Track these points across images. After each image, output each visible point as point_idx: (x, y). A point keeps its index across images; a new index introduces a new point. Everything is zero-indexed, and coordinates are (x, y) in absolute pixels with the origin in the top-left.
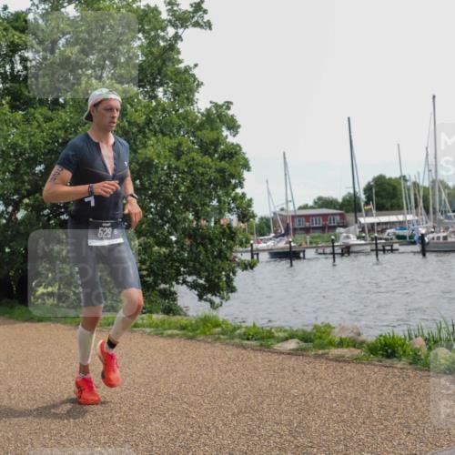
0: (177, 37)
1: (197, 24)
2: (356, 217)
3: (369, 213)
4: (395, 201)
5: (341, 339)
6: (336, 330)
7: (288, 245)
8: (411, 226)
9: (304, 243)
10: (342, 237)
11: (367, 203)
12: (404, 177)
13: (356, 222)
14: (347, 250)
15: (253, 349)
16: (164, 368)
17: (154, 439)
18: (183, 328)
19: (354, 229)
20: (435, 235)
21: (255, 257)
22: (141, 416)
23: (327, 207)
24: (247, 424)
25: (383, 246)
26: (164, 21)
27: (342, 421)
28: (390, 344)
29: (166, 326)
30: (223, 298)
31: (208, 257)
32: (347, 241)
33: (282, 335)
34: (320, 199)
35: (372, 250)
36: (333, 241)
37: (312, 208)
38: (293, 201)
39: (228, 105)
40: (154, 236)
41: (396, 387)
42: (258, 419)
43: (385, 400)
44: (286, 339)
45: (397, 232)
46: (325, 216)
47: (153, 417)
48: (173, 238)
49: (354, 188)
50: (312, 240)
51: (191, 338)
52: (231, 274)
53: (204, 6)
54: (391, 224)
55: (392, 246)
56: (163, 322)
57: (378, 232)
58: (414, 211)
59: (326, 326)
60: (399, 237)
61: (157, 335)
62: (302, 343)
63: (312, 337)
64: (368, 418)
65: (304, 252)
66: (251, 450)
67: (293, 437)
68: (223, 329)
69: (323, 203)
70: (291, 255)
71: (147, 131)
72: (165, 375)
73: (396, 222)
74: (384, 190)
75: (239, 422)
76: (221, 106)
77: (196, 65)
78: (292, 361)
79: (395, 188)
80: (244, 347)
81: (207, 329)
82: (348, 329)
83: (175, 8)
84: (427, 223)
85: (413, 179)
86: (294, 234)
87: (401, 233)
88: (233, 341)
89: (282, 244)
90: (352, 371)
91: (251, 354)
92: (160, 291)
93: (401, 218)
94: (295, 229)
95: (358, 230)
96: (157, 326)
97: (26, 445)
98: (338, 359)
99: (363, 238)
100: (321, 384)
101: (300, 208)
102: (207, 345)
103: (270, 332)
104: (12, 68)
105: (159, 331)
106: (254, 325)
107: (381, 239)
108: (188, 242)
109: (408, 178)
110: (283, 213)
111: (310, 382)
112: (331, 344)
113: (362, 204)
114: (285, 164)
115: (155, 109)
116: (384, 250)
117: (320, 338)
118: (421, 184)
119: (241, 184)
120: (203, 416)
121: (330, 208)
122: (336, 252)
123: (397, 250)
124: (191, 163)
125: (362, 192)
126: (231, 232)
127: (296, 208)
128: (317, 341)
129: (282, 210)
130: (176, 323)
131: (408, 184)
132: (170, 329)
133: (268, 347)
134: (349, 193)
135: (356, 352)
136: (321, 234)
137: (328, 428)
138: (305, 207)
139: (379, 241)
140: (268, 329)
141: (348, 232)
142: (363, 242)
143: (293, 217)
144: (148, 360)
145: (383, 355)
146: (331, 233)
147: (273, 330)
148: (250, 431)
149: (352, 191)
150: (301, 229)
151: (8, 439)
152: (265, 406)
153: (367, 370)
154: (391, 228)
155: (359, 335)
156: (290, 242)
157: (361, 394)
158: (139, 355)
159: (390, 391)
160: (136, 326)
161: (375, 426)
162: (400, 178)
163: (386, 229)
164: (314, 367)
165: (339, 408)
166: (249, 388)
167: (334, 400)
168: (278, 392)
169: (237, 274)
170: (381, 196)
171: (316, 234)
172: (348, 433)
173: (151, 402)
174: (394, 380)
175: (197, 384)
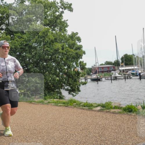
2: (118, 68)
3: (123, 66)
4: (131, 62)
6: (113, 104)
7: (97, 77)
8: (136, 70)
9: (102, 76)
10: (113, 74)
11: (122, 63)
12: (134, 54)
14: (116, 78)
15: (86, 110)
16: (58, 116)
17: (56, 138)
18: (64, 103)
19: (118, 71)
20: (144, 73)
21: (86, 81)
22: (52, 131)
24: (85, 133)
25: (127, 77)
27: (116, 132)
28: (130, 108)
29: (59, 103)
30: (76, 93)
32: (115, 75)
33: (95, 105)
34: (107, 62)
35: (124, 78)
36: (111, 75)
37: (104, 65)
38: (98, 63)
41: (132, 121)
42: (89, 132)
43: (129, 125)
44: (97, 106)
46: (108, 67)
47: (55, 131)
49: (117, 58)
50: (104, 75)
51: (67, 106)
52: (79, 86)
54: (130, 70)
55: (130, 77)
56: (57, 101)
57: (125, 72)
58: (137, 65)
59: (110, 102)
60: (132, 74)
61: (56, 105)
62: (102, 108)
63: (105, 106)
64: (124, 131)
65: (102, 79)
67: (100, 137)
68: (77, 103)
69: (108, 63)
70: (97, 80)
72: (59, 118)
74: (127, 59)
75: (83, 133)
77: (67, 20)
78: (99, 113)
79: (131, 58)
80: (83, 109)
81: (71, 104)
82: (117, 103)
86: (99, 73)
87: (133, 72)
88: (80, 107)
89: (94, 76)
90: (118, 116)
91: (86, 111)
92: (56, 91)
93: (133, 68)
94: (99, 72)
96: (56, 103)
97: (16, 140)
98: (113, 113)
99: (121, 74)
100: (108, 120)
101: (100, 65)
102: (71, 109)
103: (92, 104)
105: (56, 104)
106: (87, 102)
107: (126, 74)
108: (65, 76)
109: (135, 55)
110: (95, 66)
111: (105, 120)
112: (111, 108)
113: (120, 63)
114: (95, 51)
116: (128, 78)
118: (139, 57)
120: (71, 131)
121: (110, 65)
122: (112, 79)
123: (132, 78)
125: (120, 60)
126: (79, 73)
127: (99, 65)
128: (107, 107)
130: (62, 102)
131: (135, 57)
133: (91, 109)
134: (116, 60)
135: (119, 110)
136: (107, 73)
137: (111, 134)
138: (102, 65)
139: (126, 75)
141: (115, 72)
143: (98, 68)
144: (53, 113)
145: (128, 111)
146: (110, 73)
148: (86, 136)
150: (101, 72)
152: (91, 128)
153: (123, 116)
154: (130, 71)
155: (120, 105)
156: (97, 76)
157: (121, 124)
158: (50, 112)
159: (131, 123)
160: (49, 103)
161: (126, 134)
162: (132, 55)
163: (128, 71)
164: (106, 115)
165: (114, 128)
166: (85, 122)
167: (113, 126)
168: (95, 123)
169: (81, 86)
170: (126, 61)
171: (106, 73)
172: (117, 136)
173: (54, 126)
174: (132, 119)
175: (69, 121)
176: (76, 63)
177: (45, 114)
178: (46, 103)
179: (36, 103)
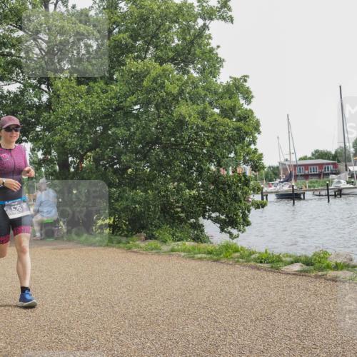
2: (346, 166)
5: (336, 264)
6: (332, 257)
7: (291, 188)
9: (304, 187)
10: (334, 182)
11: (355, 155)
14: (339, 193)
15: (265, 270)
18: (210, 253)
19: (345, 175)
21: (265, 197)
23: (322, 158)
29: (197, 251)
30: (240, 230)
31: (227, 200)
32: (339, 185)
33: (288, 259)
34: (316, 151)
36: (328, 185)
37: (310, 158)
38: (294, 153)
39: (245, 78)
40: (185, 181)
42: (272, 325)
44: (292, 263)
46: (321, 165)
48: (200, 183)
49: (345, 143)
50: (311, 185)
51: (216, 261)
52: (246, 212)
56: (194, 248)
61: (190, 257)
62: (305, 267)
63: (313, 261)
65: (304, 194)
68: (241, 254)
69: (319, 154)
70: (294, 196)
76: (239, 80)
77: (218, 47)
78: (297, 280)
80: (258, 269)
81: (228, 254)
82: (342, 256)
86: (296, 180)
88: (249, 264)
89: (286, 188)
91: (264, 274)
92: (191, 224)
94: (296, 176)
95: (348, 176)
96: (189, 251)
97: (93, 340)
99: (352, 183)
101: (301, 159)
102: (229, 266)
103: (279, 257)
105: (191, 254)
106: (266, 252)
110: (287, 163)
111: (312, 297)
112: (328, 267)
113: (352, 155)
114: (289, 123)
115: (187, 82)
117: (320, 262)
119: (254, 142)
121: (325, 160)
122: (330, 194)
124: (214, 123)
125: (351, 146)
126: (246, 180)
127: (298, 159)
128: (317, 265)
129: (286, 160)
130: (204, 249)
132: (200, 253)
133: (278, 269)
134: (340, 147)
135: (349, 274)
136: (318, 180)
138: (305, 158)
140: (277, 254)
141: (340, 178)
142: (352, 186)
143: (295, 166)
146: (325, 179)
147: (281, 256)
148: (266, 335)
149: (343, 145)
150: (301, 175)
152: (276, 315)
155: (351, 260)
156: (293, 186)
158: (176, 273)
160: (173, 250)
164: (315, 286)
166: (263, 300)
168: (287, 304)
169: (251, 211)
171: (314, 180)
175: (222, 296)
176: (236, 153)
178: (165, 252)
179: (141, 252)
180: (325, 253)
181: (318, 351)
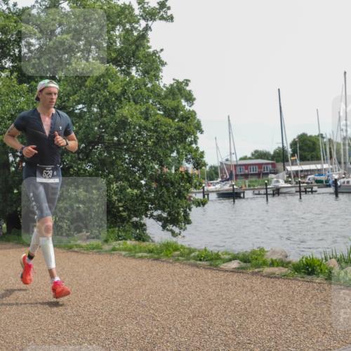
0: (147, 28)
1: (162, 18)
2: (284, 166)
3: (295, 163)
4: (314, 153)
5: (272, 260)
6: (268, 254)
7: (231, 188)
8: (327, 172)
9: (244, 186)
10: (273, 182)
11: (293, 155)
12: (322, 135)
13: (284, 170)
14: (277, 192)
15: (204, 268)
16: (135, 283)
17: (128, 337)
18: (151, 251)
19: (283, 175)
20: (346, 180)
21: (206, 196)
22: (118, 319)
23: (261, 158)
24: (199, 326)
25: (305, 189)
26: (137, 16)
27: (274, 324)
28: (311, 264)
29: (137, 250)
30: (181, 228)
31: (169, 197)
32: (277, 184)
33: (227, 257)
34: (256, 152)
35: (296, 192)
36: (266, 184)
37: (250, 158)
38: (235, 153)
39: (187, 82)
40: (129, 181)
41: (315, 297)
42: (208, 322)
43: (307, 307)
44: (230, 260)
45: (316, 177)
46: (260, 165)
47: (127, 320)
48: (143, 182)
49: (283, 143)
50: (250, 184)
51: (157, 259)
52: (188, 210)
53: (168, 4)
54: (311, 171)
55: (312, 188)
56: (135, 247)
57: (301, 177)
58: (329, 161)
60: (317, 181)
61: (131, 256)
62: (243, 264)
63: (250, 258)
64: (293, 321)
65: (244, 193)
66: (203, 346)
67: (236, 335)
68: (181, 253)
69: (259, 155)
70: (234, 195)
71: (123, 99)
72: (136, 288)
73: (315, 170)
74: (306, 145)
75: (194, 324)
76: (181, 83)
77: (162, 50)
78: (235, 277)
79: (314, 144)
80: (197, 266)
81: (168, 252)
82: (278, 252)
83: (146, 6)
84: (339, 170)
85: (328, 137)
87: (319, 178)
88: (189, 262)
89: (227, 187)
90: (281, 285)
91: (203, 271)
92: (133, 223)
93: (319, 167)
94: (237, 176)
95: (286, 176)
96: (130, 250)
97: (30, 341)
98: (270, 276)
99: (290, 182)
100: (257, 295)
101: (241, 159)
102: (169, 265)
103: (217, 254)
104: (20, 52)
105: (132, 253)
106: (205, 250)
107: (304, 183)
108: (154, 185)
109: (324, 136)
110: (228, 163)
111: (248, 293)
112: (265, 264)
113: (289, 155)
115: (129, 82)
116: (306, 192)
117: (256, 259)
118: (335, 140)
119: (195, 142)
120: (165, 320)
121: (264, 159)
122: (268, 193)
123: (316, 191)
124: (156, 123)
125: (289, 147)
126: (189, 177)
127: (238, 159)
128: (254, 262)
129: (227, 160)
130: (145, 247)
131: (325, 140)
132: (140, 252)
133: (216, 266)
134: (279, 148)
135: (284, 270)
136: (257, 180)
137: (263, 329)
138: (245, 158)
139: (302, 185)
140: (216, 252)
141: (278, 177)
142: (289, 185)
143: (236, 166)
144: (123, 275)
145: (305, 272)
146: (264, 178)
147: (220, 253)
148: (202, 331)
149: (281, 146)
150: (242, 175)
151: (16, 337)
152: (213, 312)
153: (293, 284)
154: (311, 174)
155: (287, 257)
156: (233, 185)
157: (288, 302)
158: (116, 272)
159: (310, 301)
160: (114, 249)
161: (299, 327)
162: (318, 136)
163: (308, 175)
164: (252, 282)
165: (271, 314)
166: (201, 298)
167: (267, 308)
168: (224, 301)
169: (192, 209)
170: (303, 150)
171: (254, 179)
172: (277, 332)
173: (126, 308)
174: (313, 292)
175: (161, 294)
176: (178, 153)
177: (103, 277)
178: (106, 251)
179: (82, 251)
180: (262, 250)
181: (252, 346)
